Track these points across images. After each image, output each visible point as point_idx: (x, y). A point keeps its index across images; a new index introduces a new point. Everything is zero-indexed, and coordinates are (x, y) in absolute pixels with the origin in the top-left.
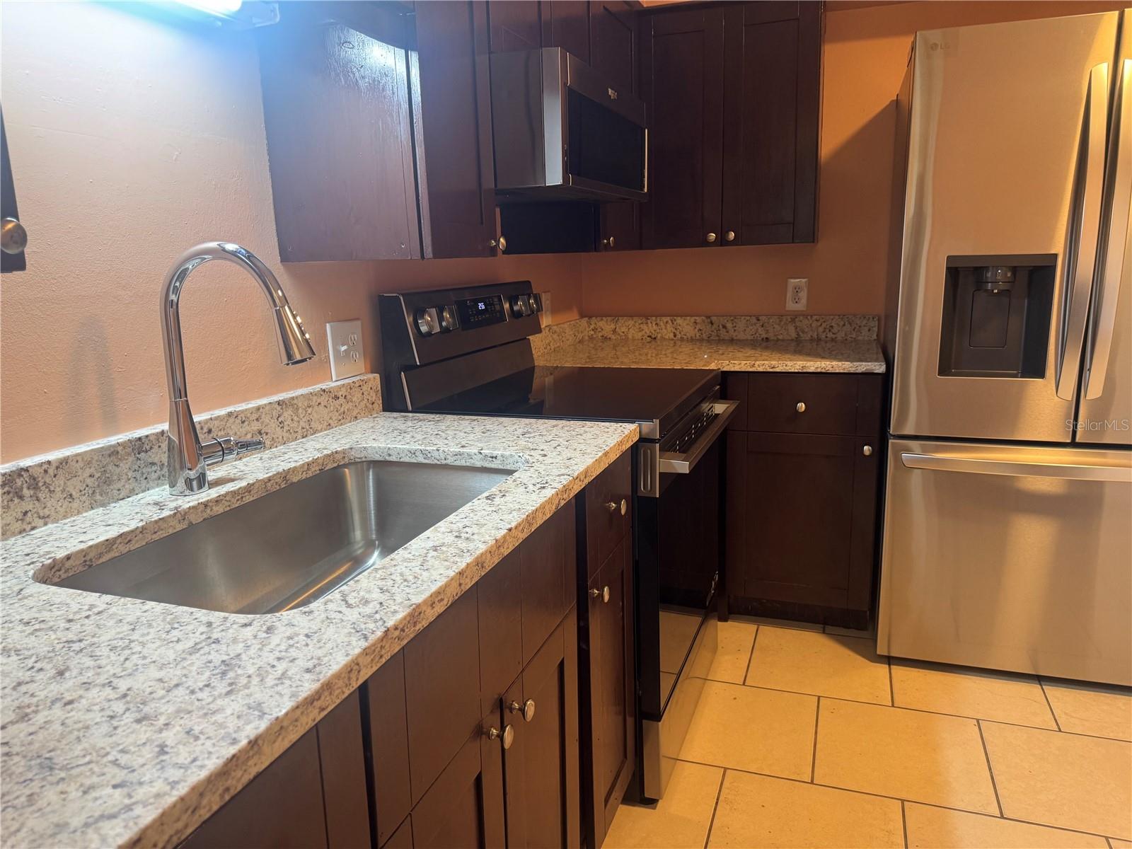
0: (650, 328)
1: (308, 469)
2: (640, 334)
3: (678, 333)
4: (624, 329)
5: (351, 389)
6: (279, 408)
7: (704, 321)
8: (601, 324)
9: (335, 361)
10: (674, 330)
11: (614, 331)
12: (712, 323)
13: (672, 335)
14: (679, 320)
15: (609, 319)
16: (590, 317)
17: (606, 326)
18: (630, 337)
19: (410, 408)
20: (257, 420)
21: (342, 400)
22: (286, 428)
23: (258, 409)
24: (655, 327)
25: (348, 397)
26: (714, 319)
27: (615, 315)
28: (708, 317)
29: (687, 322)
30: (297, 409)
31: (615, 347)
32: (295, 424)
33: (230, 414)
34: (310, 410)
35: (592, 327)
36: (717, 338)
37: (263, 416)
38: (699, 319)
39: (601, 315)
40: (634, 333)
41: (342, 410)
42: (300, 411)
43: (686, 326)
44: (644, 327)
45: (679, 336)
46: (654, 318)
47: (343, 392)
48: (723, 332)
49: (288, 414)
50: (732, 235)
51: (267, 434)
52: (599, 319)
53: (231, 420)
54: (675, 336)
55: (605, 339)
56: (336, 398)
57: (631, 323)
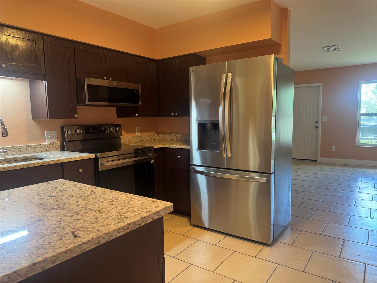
0: (171, 137)
1: (23, 158)
2: (169, 138)
3: (177, 138)
4: (166, 137)
5: (49, 145)
6: (26, 147)
7: (182, 136)
8: (161, 135)
9: (47, 139)
10: (176, 138)
11: (164, 137)
12: (184, 136)
13: (175, 139)
14: (177, 135)
15: (162, 134)
16: (159, 134)
17: (162, 136)
18: (167, 139)
19: (66, 150)
20: (20, 149)
21: (46, 147)
22: (28, 151)
23: (20, 147)
24: (172, 137)
25: (49, 146)
26: (184, 135)
27: (164, 133)
28: (183, 135)
29: (179, 136)
30: (32, 147)
31: (164, 141)
32: (31, 150)
33: (12, 147)
34: (36, 148)
35: (159, 136)
36: (185, 140)
37: (21, 148)
38: (181, 135)
39: (161, 133)
40: (168, 138)
41: (46, 149)
42: (33, 148)
43: (179, 137)
44: (170, 137)
45: (177, 139)
46: (172, 134)
47: (47, 145)
48: (186, 138)
49: (28, 148)
50: (176, 114)
51: (22, 151)
52: (160, 134)
53: (12, 148)
54: (176, 139)
55: (162, 139)
56: (44, 146)
57: (167, 135)
